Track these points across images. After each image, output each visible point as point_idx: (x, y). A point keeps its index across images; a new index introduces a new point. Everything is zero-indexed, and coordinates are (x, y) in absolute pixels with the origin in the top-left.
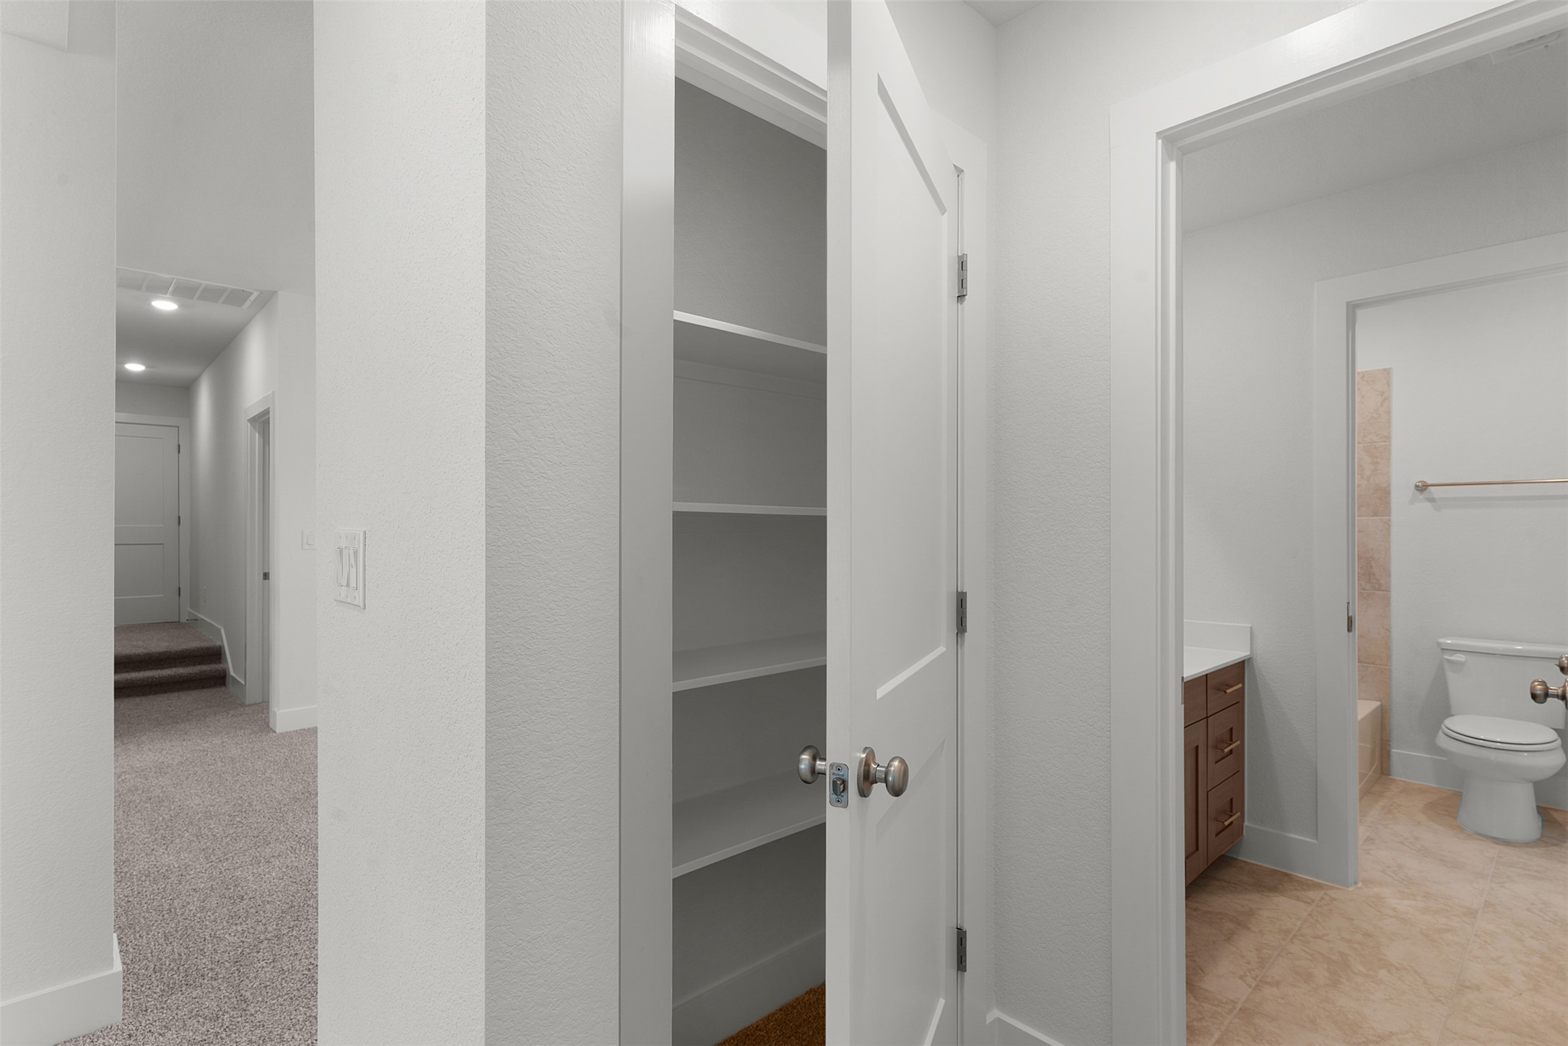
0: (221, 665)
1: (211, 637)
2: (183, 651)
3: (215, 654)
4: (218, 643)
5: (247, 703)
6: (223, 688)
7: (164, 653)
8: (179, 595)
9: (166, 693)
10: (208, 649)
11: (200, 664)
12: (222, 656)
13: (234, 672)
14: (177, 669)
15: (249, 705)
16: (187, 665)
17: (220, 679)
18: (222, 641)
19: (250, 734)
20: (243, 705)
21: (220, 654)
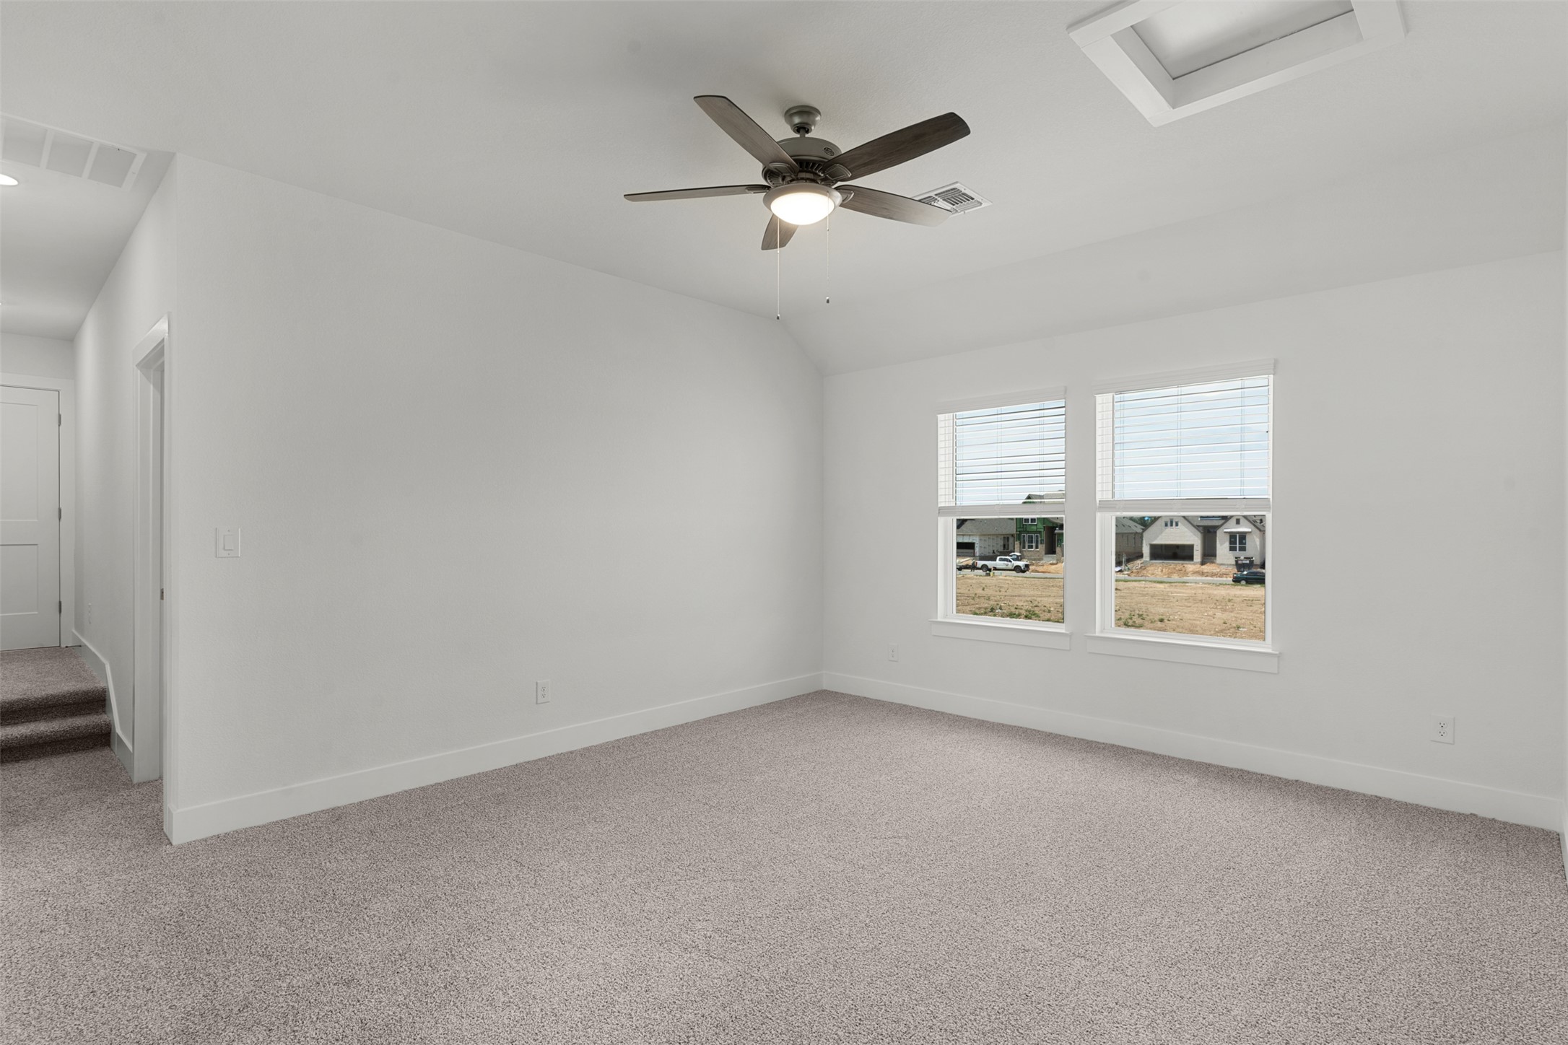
0: (104, 717)
1: (94, 674)
2: (47, 698)
3: (97, 701)
4: (102, 685)
5: (135, 781)
6: (106, 752)
7: (19, 701)
8: (60, 611)
9: (17, 761)
10: (86, 693)
11: (73, 715)
12: (107, 702)
13: (122, 729)
14: (37, 723)
15: (139, 785)
16: (54, 718)
17: (102, 738)
18: (107, 682)
19: (130, 849)
20: (129, 784)
21: (105, 700)
